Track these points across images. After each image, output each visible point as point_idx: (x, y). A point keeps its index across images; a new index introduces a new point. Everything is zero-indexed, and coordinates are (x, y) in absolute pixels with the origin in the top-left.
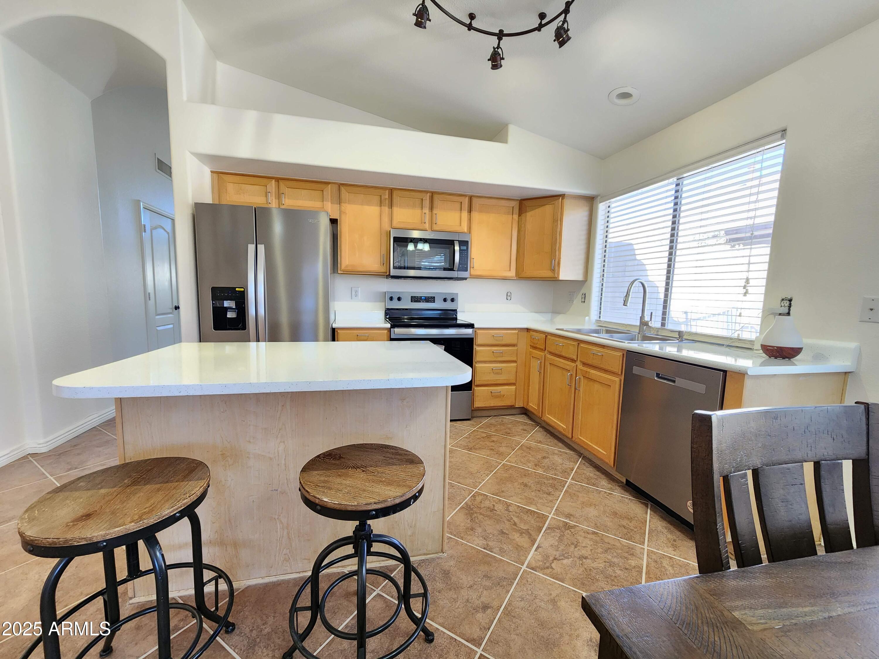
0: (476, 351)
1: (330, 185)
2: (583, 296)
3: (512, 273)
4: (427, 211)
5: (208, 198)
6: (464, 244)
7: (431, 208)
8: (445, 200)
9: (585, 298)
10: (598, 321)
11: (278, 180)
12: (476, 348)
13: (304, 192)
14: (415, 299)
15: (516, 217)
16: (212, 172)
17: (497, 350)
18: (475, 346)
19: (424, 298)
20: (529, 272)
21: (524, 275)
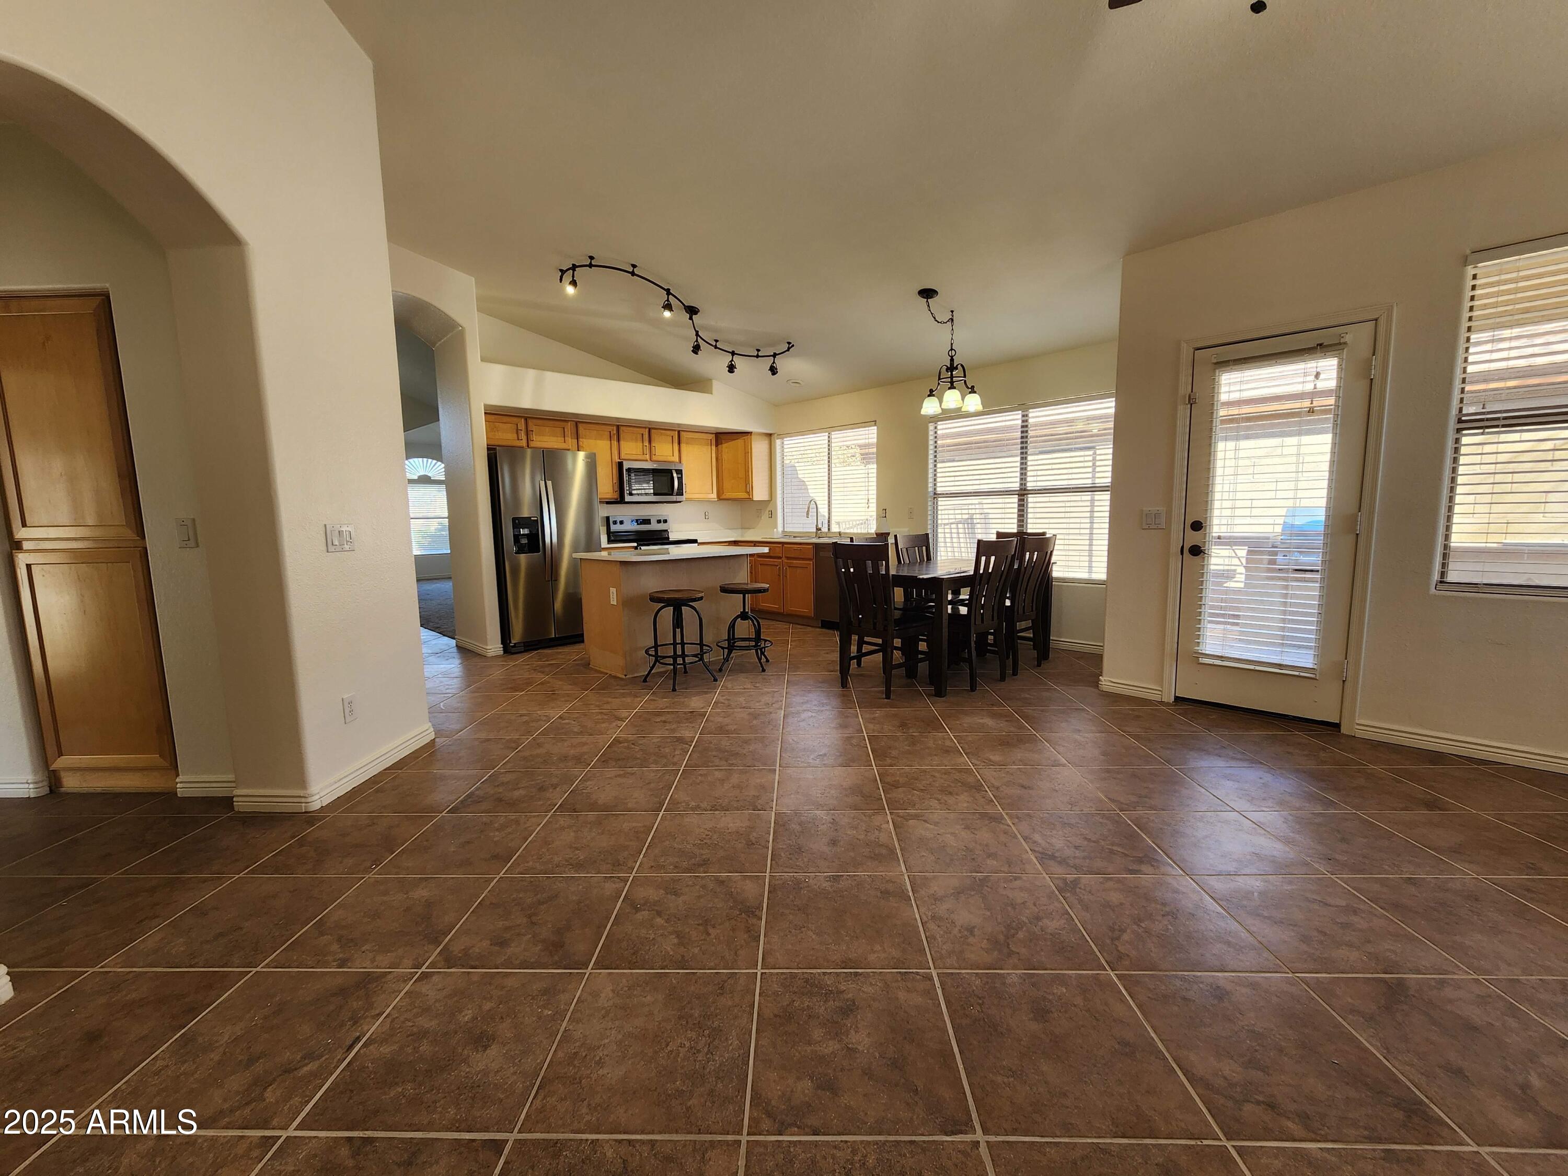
1: (569, 423)
2: (770, 513)
3: (714, 496)
4: (647, 444)
6: (679, 472)
7: (650, 442)
8: (660, 434)
9: (772, 514)
10: (783, 531)
11: (526, 418)
13: (548, 429)
15: (714, 448)
19: (641, 520)
20: (728, 495)
21: (724, 497)
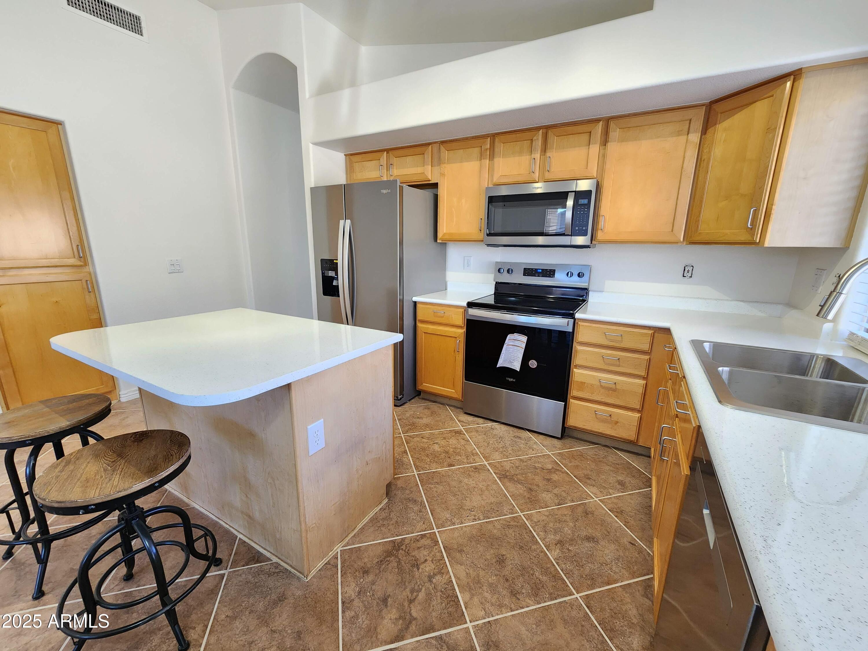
0: (576, 351)
1: (431, 146)
3: (678, 235)
4: (537, 155)
5: (341, 179)
6: (585, 195)
7: (544, 150)
8: (565, 134)
11: (388, 151)
12: (577, 347)
13: (409, 159)
14: (529, 272)
15: (697, 136)
16: (345, 155)
17: (610, 355)
18: (575, 344)
19: (540, 271)
21: (697, 238)
